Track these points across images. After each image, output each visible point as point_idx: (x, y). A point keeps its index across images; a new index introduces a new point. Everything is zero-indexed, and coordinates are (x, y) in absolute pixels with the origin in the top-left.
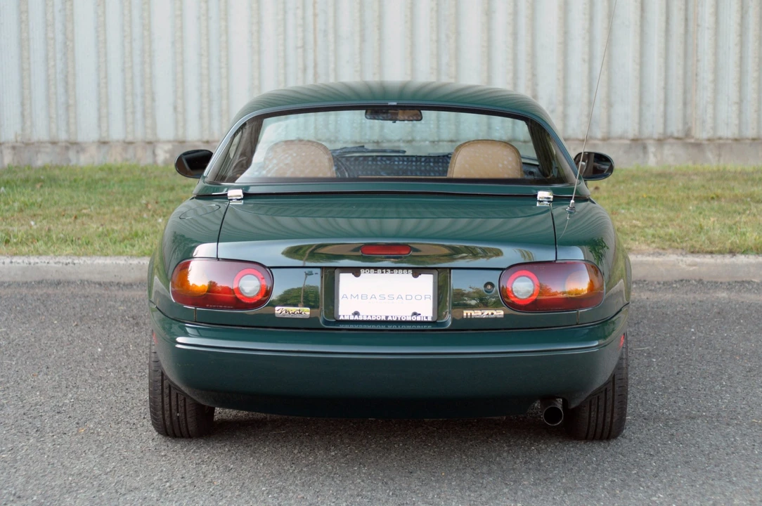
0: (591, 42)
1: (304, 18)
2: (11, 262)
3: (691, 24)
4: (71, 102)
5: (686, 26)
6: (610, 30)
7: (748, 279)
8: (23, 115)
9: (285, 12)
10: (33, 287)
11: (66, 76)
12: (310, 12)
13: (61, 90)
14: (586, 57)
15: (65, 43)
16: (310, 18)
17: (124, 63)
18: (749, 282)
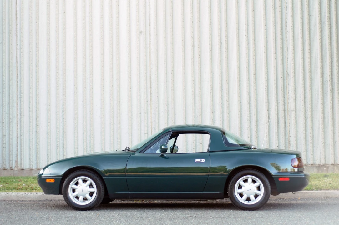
0: (250, 130)
1: (147, 123)
2: (36, 194)
3: (287, 123)
4: (65, 154)
5: (285, 124)
6: (257, 126)
7: (282, 198)
8: (48, 159)
9: (141, 121)
10: (43, 201)
11: (63, 145)
12: (150, 121)
13: (61, 150)
14: (249, 136)
15: (63, 133)
16: (150, 123)
17: (84, 140)
18: (282, 199)
